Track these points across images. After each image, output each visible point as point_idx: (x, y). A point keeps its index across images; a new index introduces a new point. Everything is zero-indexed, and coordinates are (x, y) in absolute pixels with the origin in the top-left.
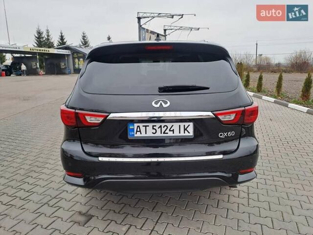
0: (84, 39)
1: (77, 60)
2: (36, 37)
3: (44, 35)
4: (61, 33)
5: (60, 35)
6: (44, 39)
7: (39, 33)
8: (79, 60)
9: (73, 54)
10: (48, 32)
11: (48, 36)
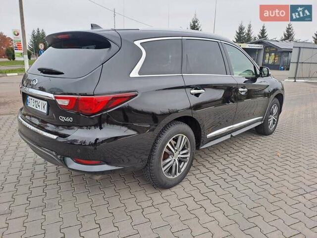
0: (287, 31)
1: (268, 55)
2: (237, 33)
3: (246, 30)
4: (264, 27)
5: (262, 29)
6: (244, 34)
7: (241, 29)
8: (270, 55)
9: (265, 48)
10: (250, 27)
11: (249, 31)
